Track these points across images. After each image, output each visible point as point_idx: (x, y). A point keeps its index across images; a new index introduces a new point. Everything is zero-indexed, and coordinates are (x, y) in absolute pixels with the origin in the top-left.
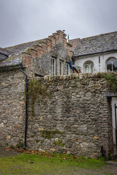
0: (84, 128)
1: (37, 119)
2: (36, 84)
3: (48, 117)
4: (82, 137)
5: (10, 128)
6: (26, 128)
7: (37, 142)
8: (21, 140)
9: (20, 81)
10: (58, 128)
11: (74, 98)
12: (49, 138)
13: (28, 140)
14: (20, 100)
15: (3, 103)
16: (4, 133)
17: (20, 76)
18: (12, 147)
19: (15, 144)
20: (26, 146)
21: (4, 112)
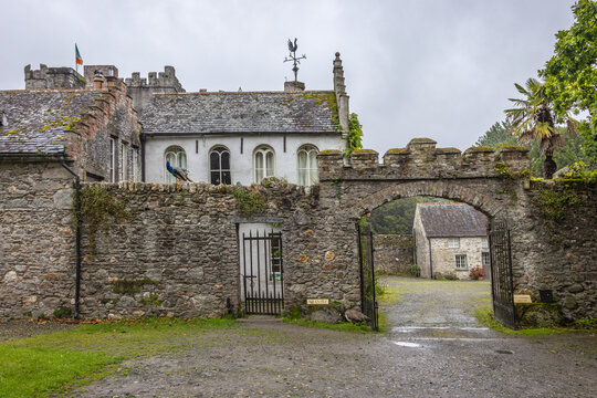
0: (198, 272)
1: (104, 261)
2: (100, 194)
3: (128, 256)
4: (194, 286)
5: (36, 281)
6: (79, 278)
7: (104, 302)
8: (64, 303)
9: (60, 186)
10: (149, 276)
11: (178, 224)
12: (131, 293)
13: (82, 300)
14: (61, 225)
15: (13, 229)
16: (19, 292)
17: (59, 176)
18: (42, 317)
19: (49, 312)
20: (79, 312)
21: (15, 249)
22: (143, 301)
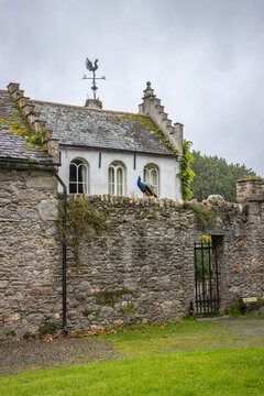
1: (86, 272)
3: (108, 267)
4: (163, 293)
5: (20, 296)
6: (64, 291)
7: (86, 314)
9: (44, 196)
10: (127, 285)
11: (150, 236)
12: (111, 304)
14: (44, 237)
17: (44, 186)
22: (121, 311)
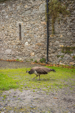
1: (58, 37)
2: (56, 3)
3: (68, 34)
5: (34, 46)
6: (48, 45)
7: (58, 57)
8: (43, 56)
9: (42, 2)
12: (69, 53)
13: (49, 55)
14: (42, 21)
15: (27, 24)
16: (29, 50)
18: (36, 62)
19: (38, 60)
20: (48, 61)
21: (28, 33)
22: (74, 57)
